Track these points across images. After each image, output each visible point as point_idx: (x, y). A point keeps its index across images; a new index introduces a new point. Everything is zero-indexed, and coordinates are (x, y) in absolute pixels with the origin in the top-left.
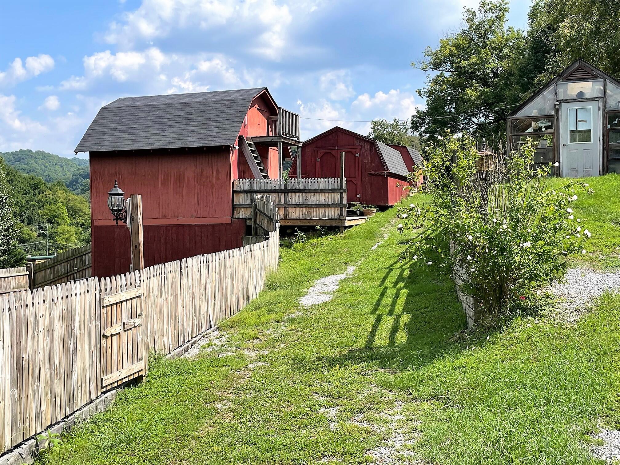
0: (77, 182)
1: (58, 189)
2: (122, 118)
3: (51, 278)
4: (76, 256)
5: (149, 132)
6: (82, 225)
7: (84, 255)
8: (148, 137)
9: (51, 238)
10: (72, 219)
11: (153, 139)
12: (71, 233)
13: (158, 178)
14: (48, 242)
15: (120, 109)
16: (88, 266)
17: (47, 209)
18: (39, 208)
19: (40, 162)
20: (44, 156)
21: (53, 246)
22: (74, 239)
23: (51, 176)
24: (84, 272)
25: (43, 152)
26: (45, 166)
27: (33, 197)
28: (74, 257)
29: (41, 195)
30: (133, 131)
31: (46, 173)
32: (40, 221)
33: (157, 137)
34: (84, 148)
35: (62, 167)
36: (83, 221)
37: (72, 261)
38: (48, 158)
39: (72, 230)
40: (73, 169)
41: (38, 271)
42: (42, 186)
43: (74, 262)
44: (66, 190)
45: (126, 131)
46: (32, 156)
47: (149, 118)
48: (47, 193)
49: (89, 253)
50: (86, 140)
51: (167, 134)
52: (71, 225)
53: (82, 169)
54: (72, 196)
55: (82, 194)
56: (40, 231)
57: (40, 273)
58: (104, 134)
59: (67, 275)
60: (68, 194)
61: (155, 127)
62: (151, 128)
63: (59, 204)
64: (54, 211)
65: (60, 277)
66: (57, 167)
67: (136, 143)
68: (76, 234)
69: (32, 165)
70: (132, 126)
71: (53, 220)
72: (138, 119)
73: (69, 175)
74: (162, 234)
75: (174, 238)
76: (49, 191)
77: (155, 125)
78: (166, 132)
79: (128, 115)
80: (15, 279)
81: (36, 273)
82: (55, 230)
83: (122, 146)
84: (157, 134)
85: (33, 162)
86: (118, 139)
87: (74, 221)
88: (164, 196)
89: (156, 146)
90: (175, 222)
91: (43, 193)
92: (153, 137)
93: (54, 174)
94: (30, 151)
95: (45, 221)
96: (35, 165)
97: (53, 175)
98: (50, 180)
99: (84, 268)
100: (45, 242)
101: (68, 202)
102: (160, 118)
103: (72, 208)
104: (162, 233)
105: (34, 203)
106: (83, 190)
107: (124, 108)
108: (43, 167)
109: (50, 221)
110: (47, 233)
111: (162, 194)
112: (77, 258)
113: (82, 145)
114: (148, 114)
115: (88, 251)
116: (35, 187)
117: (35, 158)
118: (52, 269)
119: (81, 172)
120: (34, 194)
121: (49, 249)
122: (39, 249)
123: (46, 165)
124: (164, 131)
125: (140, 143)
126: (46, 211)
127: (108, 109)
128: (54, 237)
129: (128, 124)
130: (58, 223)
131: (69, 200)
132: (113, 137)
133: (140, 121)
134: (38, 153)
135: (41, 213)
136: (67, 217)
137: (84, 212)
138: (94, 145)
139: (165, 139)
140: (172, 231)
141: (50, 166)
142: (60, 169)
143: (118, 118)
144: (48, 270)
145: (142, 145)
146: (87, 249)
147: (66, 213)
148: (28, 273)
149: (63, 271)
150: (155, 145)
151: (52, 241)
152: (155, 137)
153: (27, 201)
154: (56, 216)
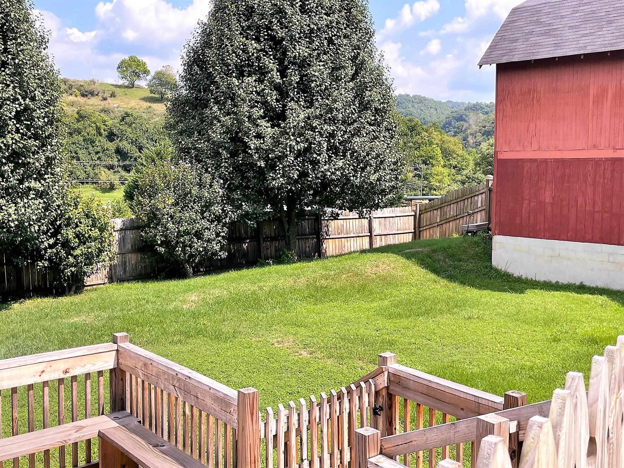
0: (450, 125)
1: (434, 130)
2: (540, 18)
3: (438, 221)
4: (467, 197)
5: (579, 33)
6: (455, 167)
7: (476, 195)
8: (578, 39)
9: (426, 179)
10: (445, 161)
11: (584, 41)
12: (444, 174)
13: (588, 95)
14: (423, 183)
15: (538, 7)
16: (480, 209)
17: (423, 150)
18: (416, 149)
19: (416, 106)
20: (421, 100)
21: (427, 187)
22: (447, 180)
23: (427, 120)
24: (475, 215)
25: (420, 96)
26: (421, 110)
27: (410, 139)
28: (464, 198)
29: (418, 136)
30: (555, 33)
31: (422, 116)
32: (415, 162)
33: (591, 37)
34: (489, 60)
35: (436, 110)
36: (456, 163)
37: (462, 202)
38: (424, 101)
39: (445, 171)
40: (446, 112)
41: (423, 212)
42: (418, 128)
43: (464, 203)
44: (440, 132)
45: (546, 34)
46: (409, 100)
47: (577, 15)
48: (423, 135)
49: (482, 193)
50: (493, 50)
51: (605, 32)
52: (444, 166)
53: (456, 112)
54: (446, 137)
55: (454, 136)
56: (416, 172)
57: (425, 214)
58: (515, 41)
59: (455, 218)
60: (443, 135)
61: (588, 26)
62: (582, 26)
63: (434, 146)
64: (429, 152)
65: (447, 221)
66: (432, 111)
67: (559, 48)
68: (449, 176)
69: (409, 109)
70: (554, 27)
71: (428, 162)
72: (562, 17)
73: (443, 118)
74: (589, 170)
75: (606, 176)
76: (425, 133)
77: (588, 22)
78: (604, 29)
79: (549, 13)
80: (400, 219)
81: (421, 214)
82: (429, 172)
83: (541, 53)
84: (590, 34)
85: (410, 106)
86: (536, 44)
87: (448, 163)
88: (595, 118)
89: (590, 50)
90: (610, 154)
91: (419, 135)
92: (584, 38)
93: (429, 117)
94: (408, 95)
95: (420, 162)
96: (412, 109)
97: (428, 119)
98: (425, 123)
99: (476, 210)
100: (420, 183)
101: (442, 143)
102: (593, 12)
103: (445, 149)
104: (590, 168)
105: (411, 144)
106: (455, 132)
107: (543, 5)
108: (419, 111)
109: (425, 163)
110: (422, 174)
111: (593, 116)
112: (468, 198)
113: (488, 57)
114: (575, 9)
115: (481, 192)
116: (412, 129)
117: (413, 102)
118: (439, 210)
119: (454, 114)
120: (411, 136)
121: (423, 190)
122: (414, 189)
123: (422, 108)
124: (601, 28)
125: (566, 47)
126: (421, 152)
127: (521, 10)
128: (427, 178)
129: (549, 25)
130: (432, 164)
131: (444, 141)
132: (528, 43)
133: (566, 19)
134: (414, 97)
135: (417, 154)
136: (441, 158)
137: (457, 154)
138: (503, 55)
139: (602, 39)
140: (604, 166)
141: (425, 109)
142: (435, 112)
143: (535, 18)
144: (435, 212)
145: (568, 50)
146: (480, 189)
147: (440, 155)
148: (414, 214)
149: (452, 213)
150: (588, 48)
151: (426, 182)
152: (588, 38)
153: (405, 143)
154: (431, 158)
